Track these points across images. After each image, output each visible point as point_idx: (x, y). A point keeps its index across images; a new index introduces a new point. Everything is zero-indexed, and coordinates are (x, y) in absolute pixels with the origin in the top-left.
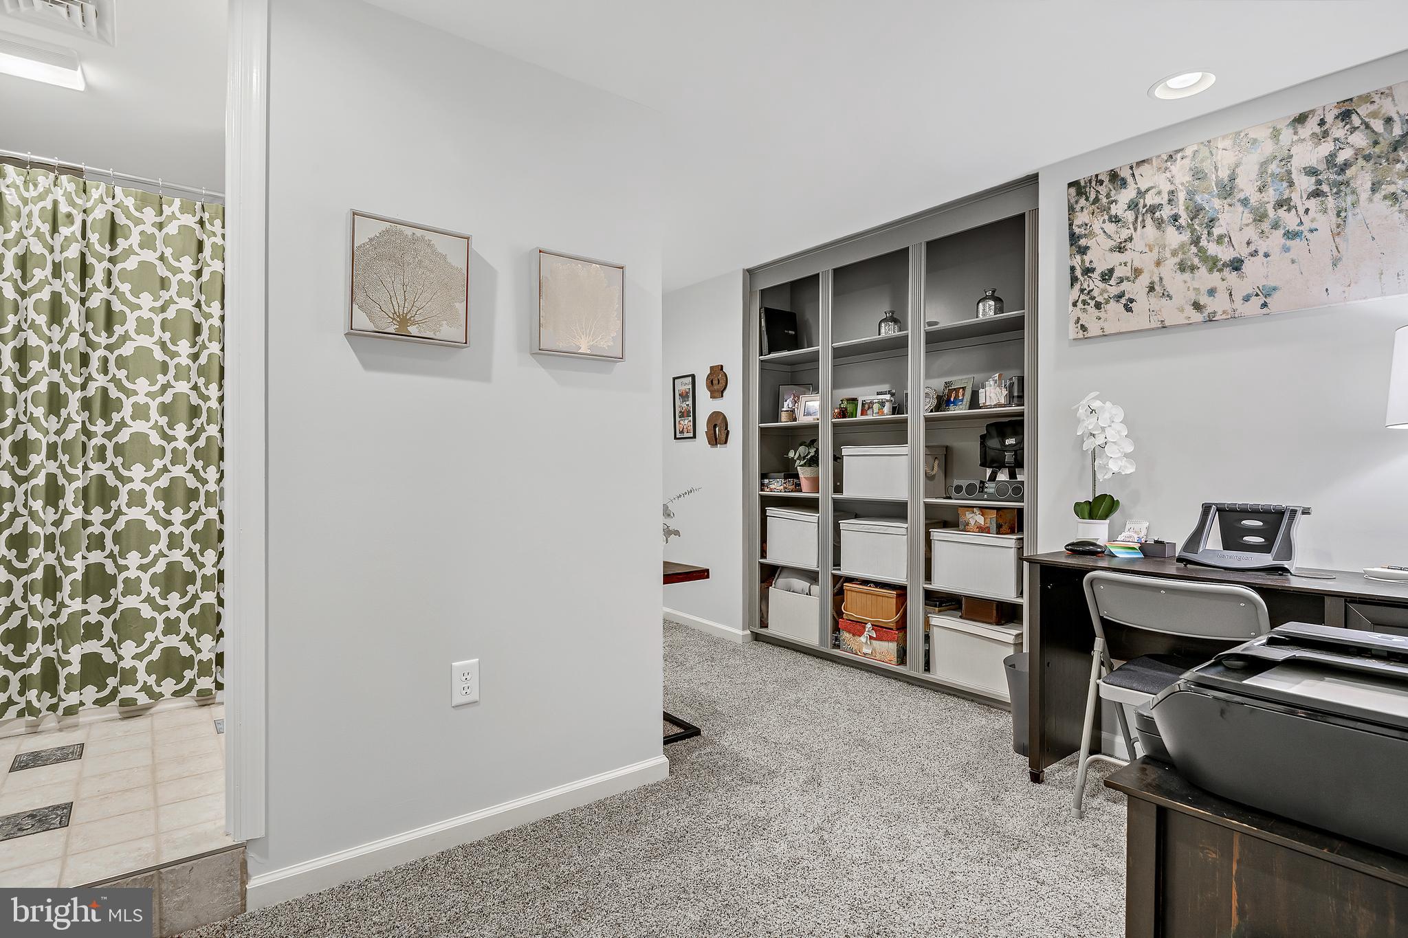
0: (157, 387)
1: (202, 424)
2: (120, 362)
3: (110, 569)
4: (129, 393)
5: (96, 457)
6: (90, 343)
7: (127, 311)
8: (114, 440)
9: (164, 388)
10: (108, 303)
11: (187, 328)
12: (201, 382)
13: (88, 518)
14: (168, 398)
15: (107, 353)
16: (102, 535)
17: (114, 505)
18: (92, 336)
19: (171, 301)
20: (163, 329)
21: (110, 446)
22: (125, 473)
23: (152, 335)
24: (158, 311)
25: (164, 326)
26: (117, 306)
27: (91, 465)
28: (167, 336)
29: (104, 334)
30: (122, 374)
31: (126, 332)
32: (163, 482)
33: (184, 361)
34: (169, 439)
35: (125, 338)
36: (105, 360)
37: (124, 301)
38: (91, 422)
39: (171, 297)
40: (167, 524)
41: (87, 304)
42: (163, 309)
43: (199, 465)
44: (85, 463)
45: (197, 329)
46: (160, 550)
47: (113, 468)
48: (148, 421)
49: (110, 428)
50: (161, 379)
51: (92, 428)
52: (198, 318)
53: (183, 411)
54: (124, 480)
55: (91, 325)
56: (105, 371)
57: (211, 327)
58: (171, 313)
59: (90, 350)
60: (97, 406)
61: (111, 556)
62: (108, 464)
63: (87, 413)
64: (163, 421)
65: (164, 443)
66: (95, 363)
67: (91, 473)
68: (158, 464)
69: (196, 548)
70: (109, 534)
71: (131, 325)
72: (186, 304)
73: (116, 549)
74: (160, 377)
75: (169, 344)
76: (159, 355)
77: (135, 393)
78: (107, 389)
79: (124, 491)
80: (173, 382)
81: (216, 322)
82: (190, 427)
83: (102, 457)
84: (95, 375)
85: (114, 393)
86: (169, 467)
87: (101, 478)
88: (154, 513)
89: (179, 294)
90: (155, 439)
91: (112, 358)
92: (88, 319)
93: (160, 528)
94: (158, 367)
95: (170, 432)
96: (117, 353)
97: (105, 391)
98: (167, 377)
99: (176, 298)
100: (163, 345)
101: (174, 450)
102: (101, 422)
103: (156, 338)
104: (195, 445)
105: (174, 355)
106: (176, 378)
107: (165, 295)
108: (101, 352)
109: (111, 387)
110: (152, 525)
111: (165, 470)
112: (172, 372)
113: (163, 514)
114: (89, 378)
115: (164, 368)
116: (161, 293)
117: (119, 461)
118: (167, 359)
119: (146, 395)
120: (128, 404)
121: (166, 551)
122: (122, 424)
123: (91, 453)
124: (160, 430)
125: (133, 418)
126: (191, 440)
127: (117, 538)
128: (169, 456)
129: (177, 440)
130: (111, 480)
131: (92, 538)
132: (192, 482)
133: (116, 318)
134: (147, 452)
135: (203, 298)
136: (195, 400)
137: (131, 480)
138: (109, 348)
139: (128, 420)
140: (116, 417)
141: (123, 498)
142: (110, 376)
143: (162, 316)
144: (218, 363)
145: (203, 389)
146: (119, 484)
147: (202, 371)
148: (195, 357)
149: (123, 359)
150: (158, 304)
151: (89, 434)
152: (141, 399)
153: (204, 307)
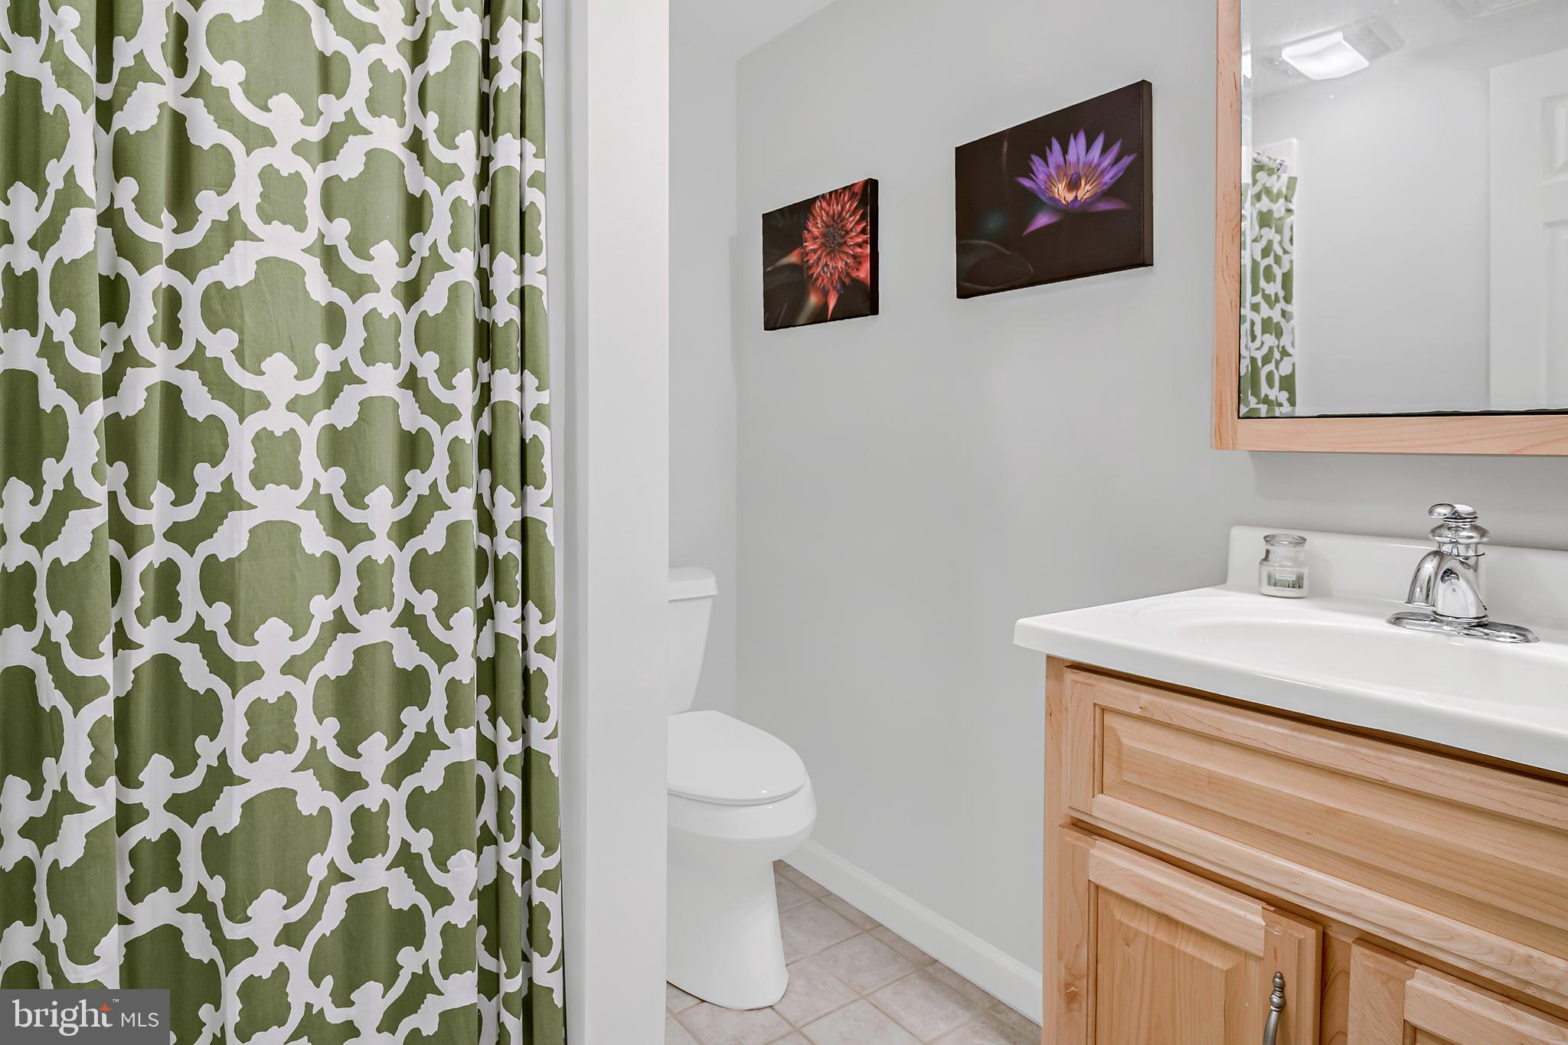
0: (315, 383)
1: (434, 486)
2: (216, 305)
3: (198, 945)
4: (245, 403)
5: (149, 609)
6: (127, 246)
7: (236, 147)
8: (204, 549)
9: (337, 382)
10: (179, 121)
11: (392, 212)
12: (428, 364)
13: (133, 797)
14: (344, 413)
15: (178, 280)
16: (171, 841)
17: (206, 749)
18: (133, 220)
19: (349, 126)
20: (329, 213)
21: (190, 568)
22: (239, 653)
23: (301, 225)
24: (316, 153)
25: (332, 197)
26: (205, 132)
27: (135, 631)
28: (340, 230)
29: (168, 219)
30: (221, 344)
31: (234, 212)
32: (336, 662)
33: (386, 303)
34: (349, 533)
35: (230, 231)
36: (172, 301)
37: (227, 118)
38: (135, 492)
39: (350, 114)
40: (347, 783)
41: (119, 121)
42: (328, 149)
43: (426, 603)
44: (119, 625)
45: (416, 214)
46: (332, 865)
47: (199, 634)
48: (295, 485)
49: (189, 512)
50: (326, 358)
51: (138, 517)
52: (418, 181)
53: (385, 452)
54: (233, 674)
55: (129, 188)
56: (172, 335)
57: (456, 206)
58: (349, 164)
59: (127, 269)
60: (151, 446)
61: (200, 904)
62: (185, 623)
63: (121, 470)
64: (333, 480)
65: (337, 547)
66: (143, 312)
67: (138, 658)
68: (322, 608)
69: (422, 841)
70: (191, 838)
71: (246, 193)
72: (388, 135)
73: (216, 890)
74: (322, 351)
75: (347, 256)
76: (319, 288)
77: (261, 402)
78: (180, 391)
79: (235, 710)
80: (358, 367)
81: (466, 190)
82: (402, 492)
83: (167, 604)
84: (145, 347)
85: (199, 403)
86: (352, 615)
87: (166, 666)
88: (315, 760)
89: (374, 106)
90: (316, 540)
91: (192, 295)
92: (119, 172)
93: (330, 799)
94: (318, 322)
95: (353, 515)
96: (206, 277)
97: (171, 394)
98: (341, 353)
99: (364, 118)
100: (329, 256)
101: (366, 568)
102: (161, 494)
103: (310, 237)
104: (414, 545)
105: (359, 286)
106: (368, 355)
107: (333, 109)
108: (159, 276)
109: (191, 384)
110: (311, 796)
111: (341, 624)
112: (355, 335)
113: (337, 757)
114: (125, 359)
115: (334, 324)
116: (324, 101)
117: (218, 617)
118: (341, 298)
119: (291, 406)
120: (241, 436)
121: (346, 865)
122: (226, 501)
123: (136, 593)
124: (324, 506)
125: (258, 480)
126: (407, 529)
127: (216, 851)
128: (350, 584)
129: (371, 536)
130: (196, 674)
131: (146, 858)
132: (407, 654)
133: (204, 169)
134: (294, 579)
135: (432, 121)
136: (412, 418)
137: (254, 672)
138: (182, 262)
139: (245, 489)
140: (207, 478)
141: (235, 730)
142: (187, 349)
143: (324, 170)
144: (472, 313)
145: (435, 387)
146: (222, 689)
147: (426, 335)
148: (411, 292)
149: (224, 298)
150: (315, 134)
151: (127, 535)
152: (277, 420)
153: (435, 148)
